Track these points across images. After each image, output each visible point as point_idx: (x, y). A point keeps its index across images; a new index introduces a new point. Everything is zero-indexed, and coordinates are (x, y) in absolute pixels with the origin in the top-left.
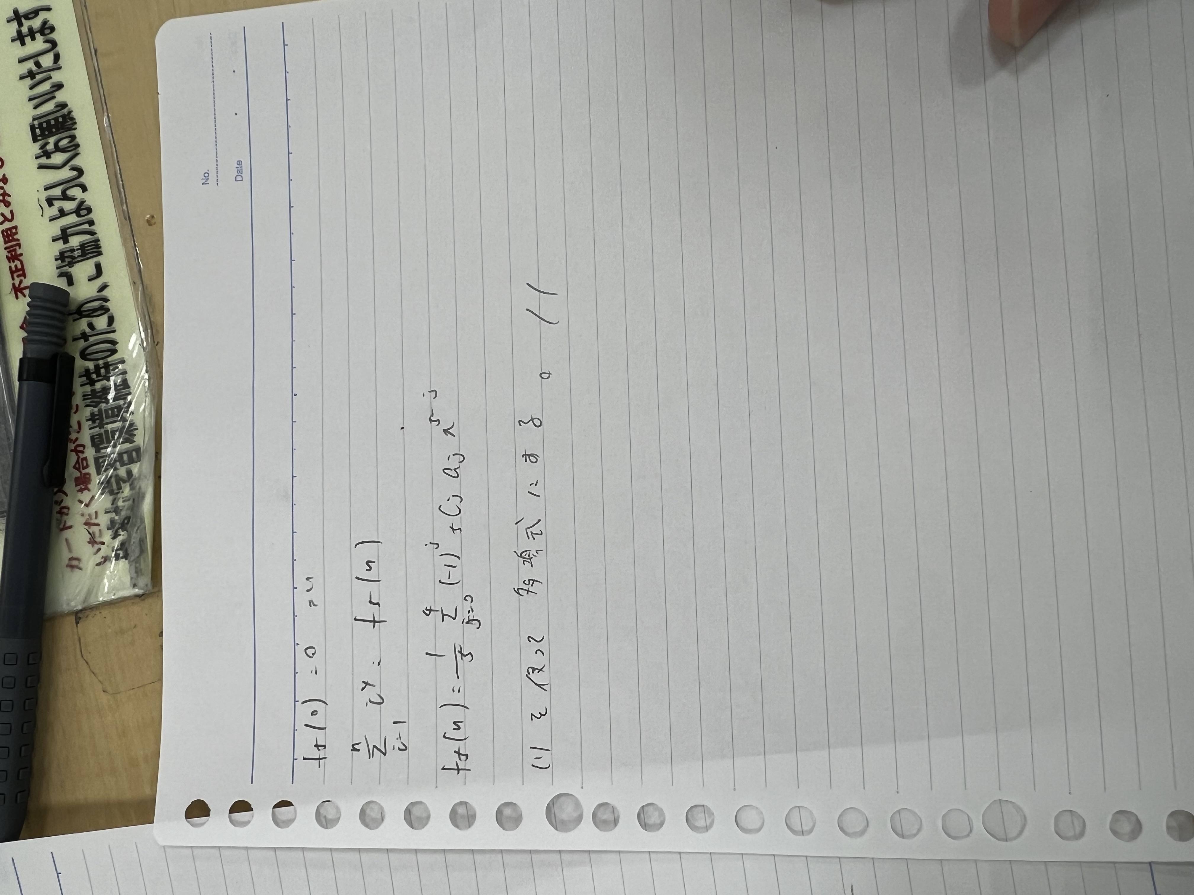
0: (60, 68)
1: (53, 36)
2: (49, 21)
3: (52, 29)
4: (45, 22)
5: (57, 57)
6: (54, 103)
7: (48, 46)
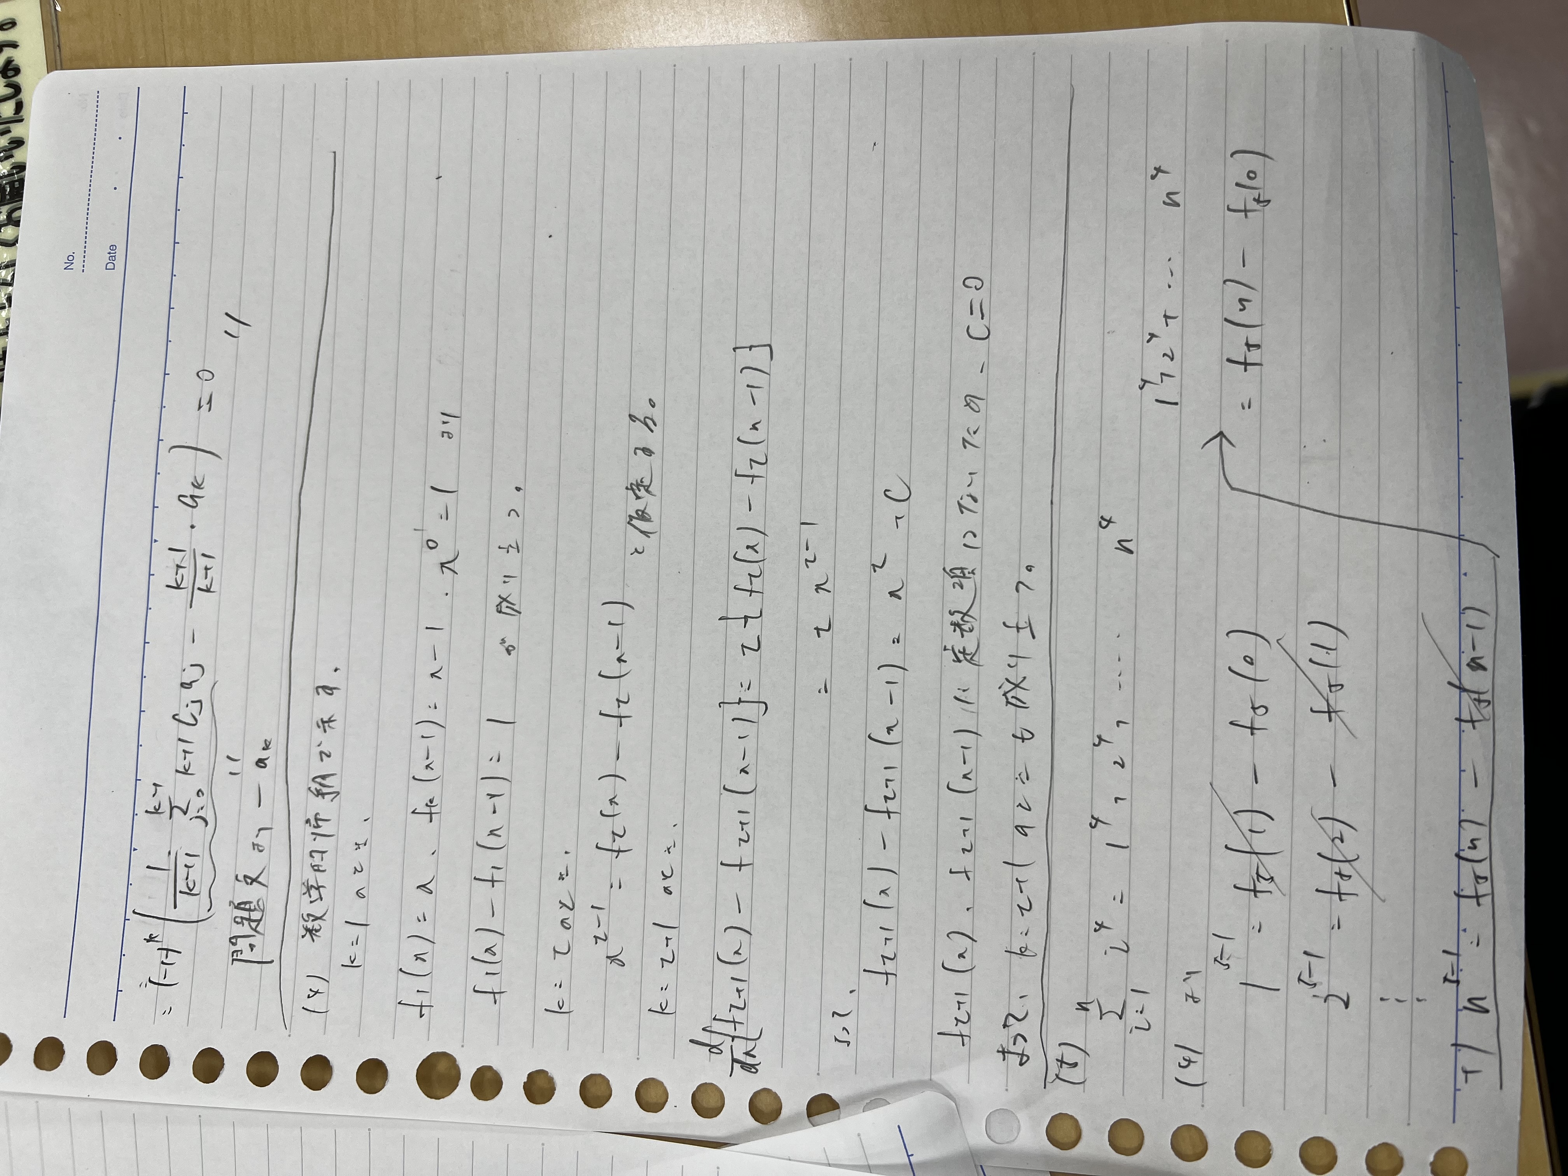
0: (22, 120)
1: (18, 79)
2: (13, 60)
3: (17, 71)
4: (9, 62)
5: (19, 106)
6: (11, 163)
7: (10, 91)
